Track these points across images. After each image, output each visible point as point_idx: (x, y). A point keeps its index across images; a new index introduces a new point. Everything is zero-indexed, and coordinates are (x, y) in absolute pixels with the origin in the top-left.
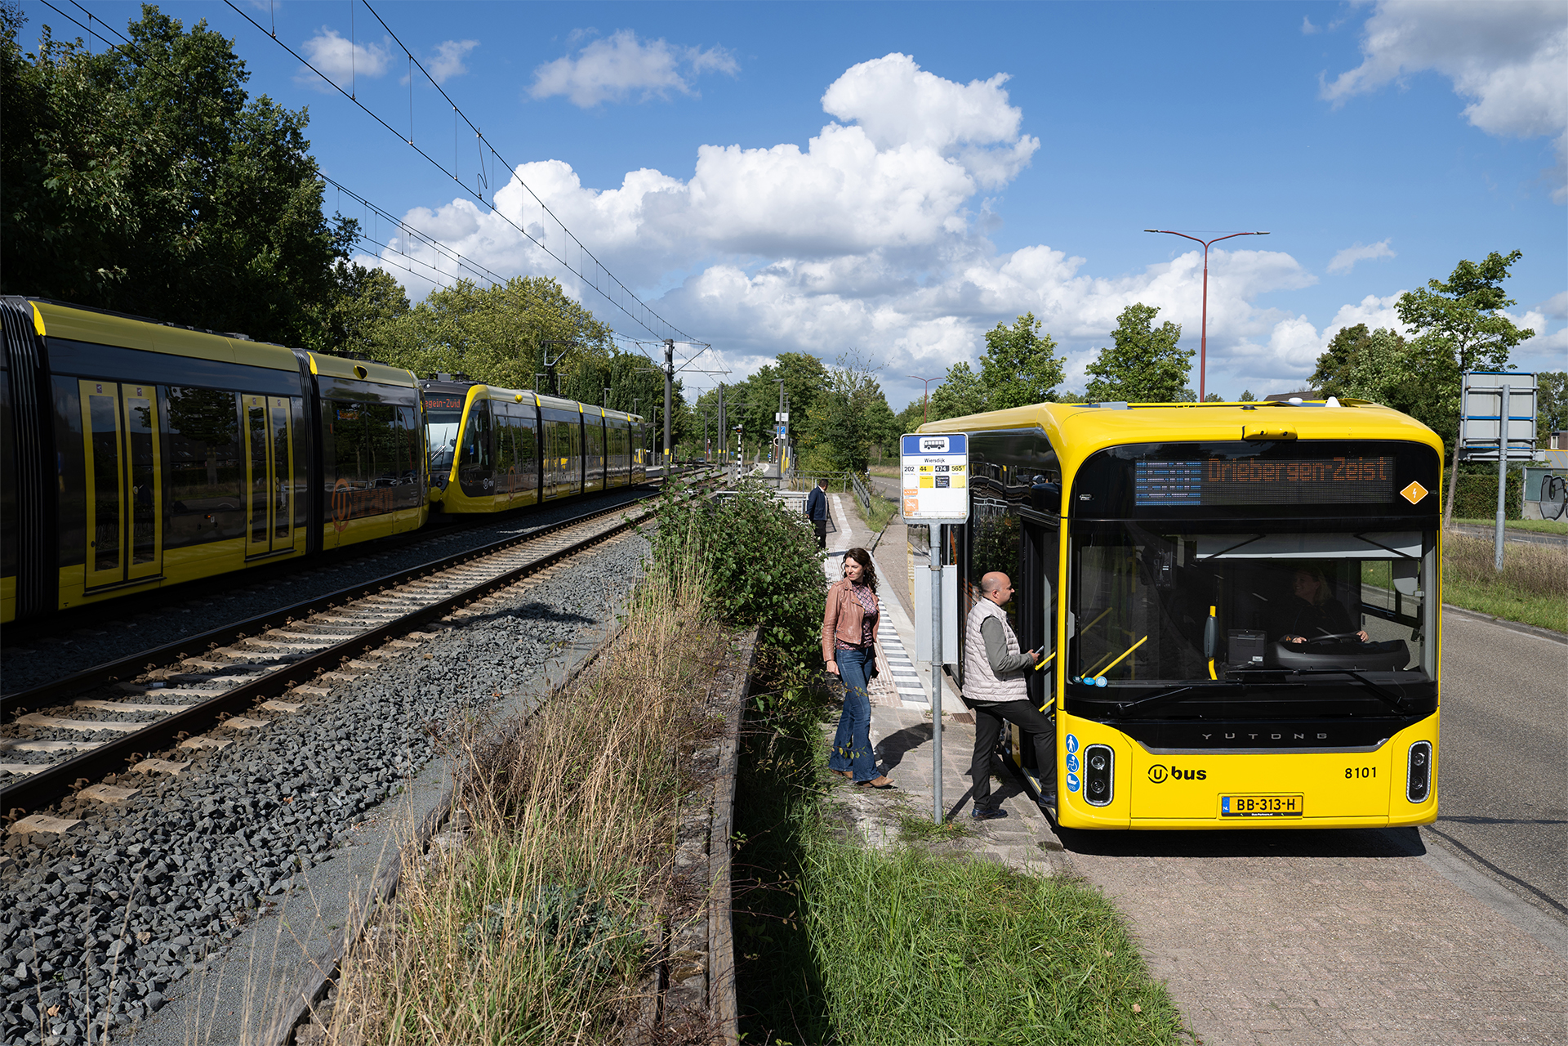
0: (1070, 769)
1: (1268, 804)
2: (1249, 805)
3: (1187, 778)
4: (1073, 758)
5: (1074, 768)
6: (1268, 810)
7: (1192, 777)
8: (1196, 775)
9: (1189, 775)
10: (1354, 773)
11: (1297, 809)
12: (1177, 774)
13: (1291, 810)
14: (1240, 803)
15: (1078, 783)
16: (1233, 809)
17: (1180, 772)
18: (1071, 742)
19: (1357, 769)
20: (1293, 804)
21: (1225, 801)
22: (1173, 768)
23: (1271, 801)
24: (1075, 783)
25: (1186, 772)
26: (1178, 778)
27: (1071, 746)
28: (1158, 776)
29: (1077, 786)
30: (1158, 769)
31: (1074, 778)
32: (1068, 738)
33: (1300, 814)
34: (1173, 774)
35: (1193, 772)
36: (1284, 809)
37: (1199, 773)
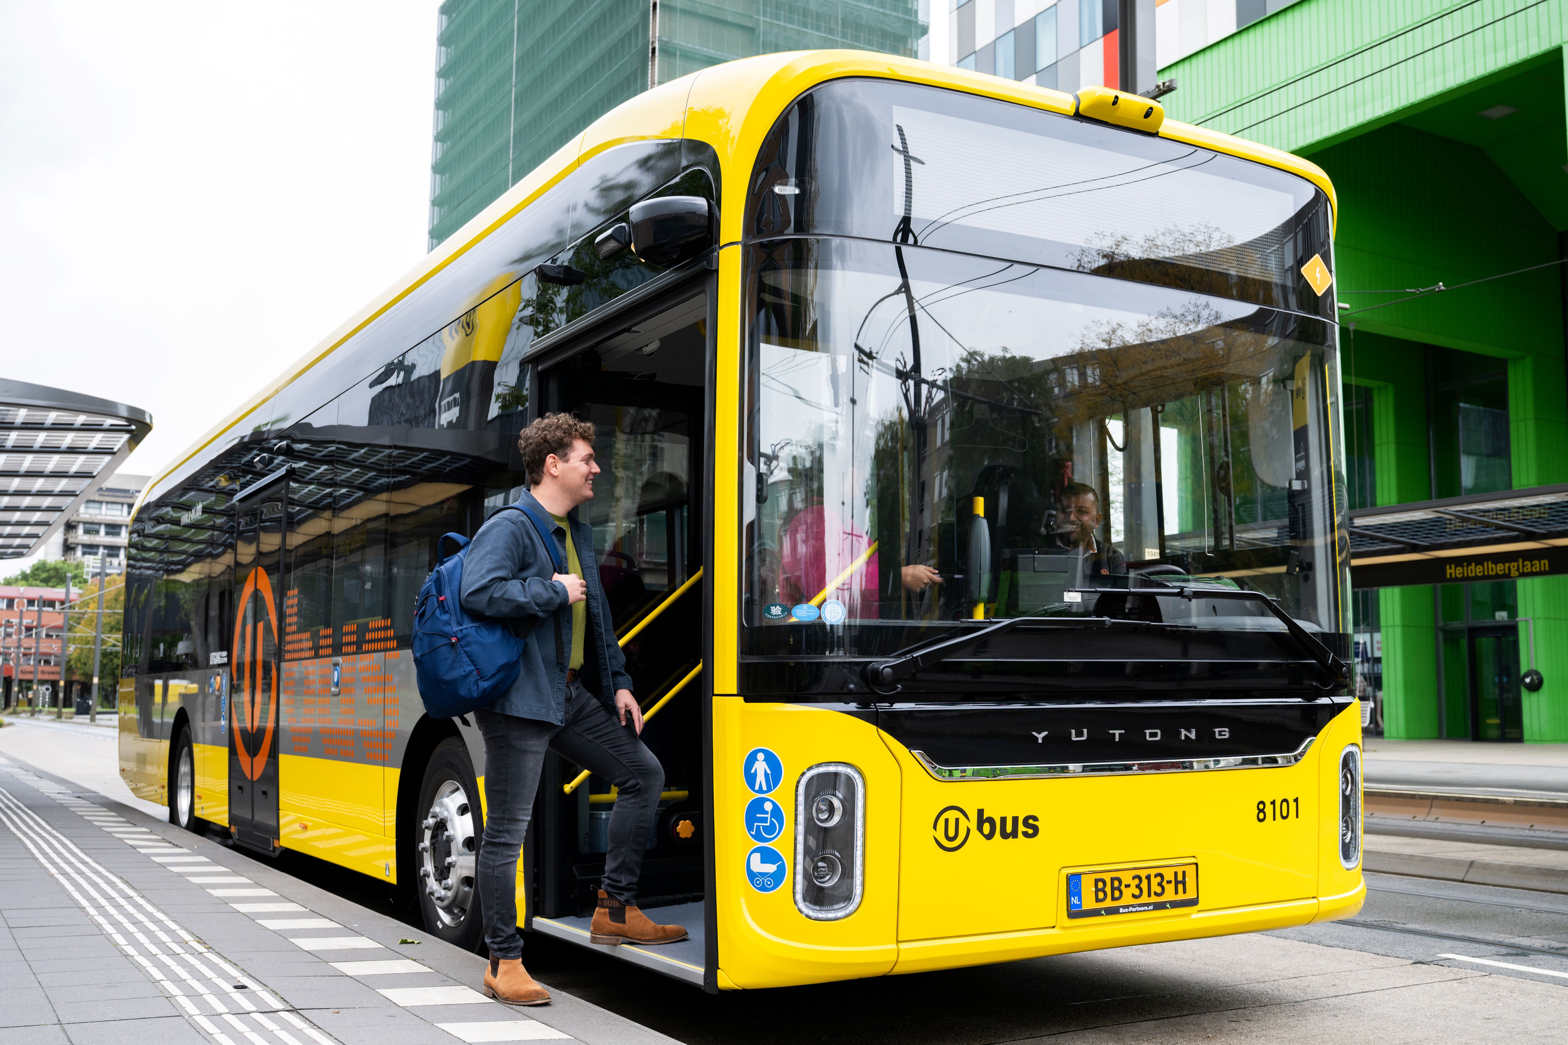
0: (758, 837)
1: (1144, 885)
2: (1113, 889)
3: (1005, 835)
4: (768, 806)
5: (770, 830)
6: (1144, 899)
7: (1014, 834)
8: (1021, 828)
9: (1009, 829)
10: (1269, 809)
11: (1191, 895)
12: (987, 828)
13: (1181, 896)
14: (1099, 885)
15: (781, 870)
16: (1088, 902)
17: (991, 821)
18: (761, 767)
19: (1273, 803)
20: (1184, 883)
21: (1073, 882)
22: (980, 812)
23: (1148, 877)
24: (771, 868)
25: (1003, 820)
26: (989, 837)
27: (761, 779)
28: (951, 834)
29: (777, 878)
30: (952, 815)
31: (769, 856)
32: (751, 759)
33: (1193, 902)
34: (980, 829)
35: (1015, 820)
36: (1170, 895)
37: (1026, 822)
